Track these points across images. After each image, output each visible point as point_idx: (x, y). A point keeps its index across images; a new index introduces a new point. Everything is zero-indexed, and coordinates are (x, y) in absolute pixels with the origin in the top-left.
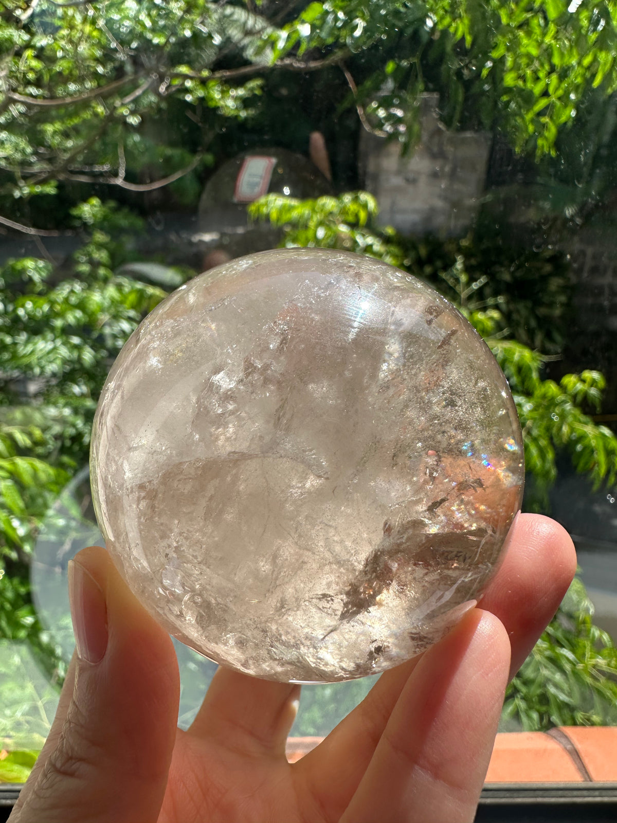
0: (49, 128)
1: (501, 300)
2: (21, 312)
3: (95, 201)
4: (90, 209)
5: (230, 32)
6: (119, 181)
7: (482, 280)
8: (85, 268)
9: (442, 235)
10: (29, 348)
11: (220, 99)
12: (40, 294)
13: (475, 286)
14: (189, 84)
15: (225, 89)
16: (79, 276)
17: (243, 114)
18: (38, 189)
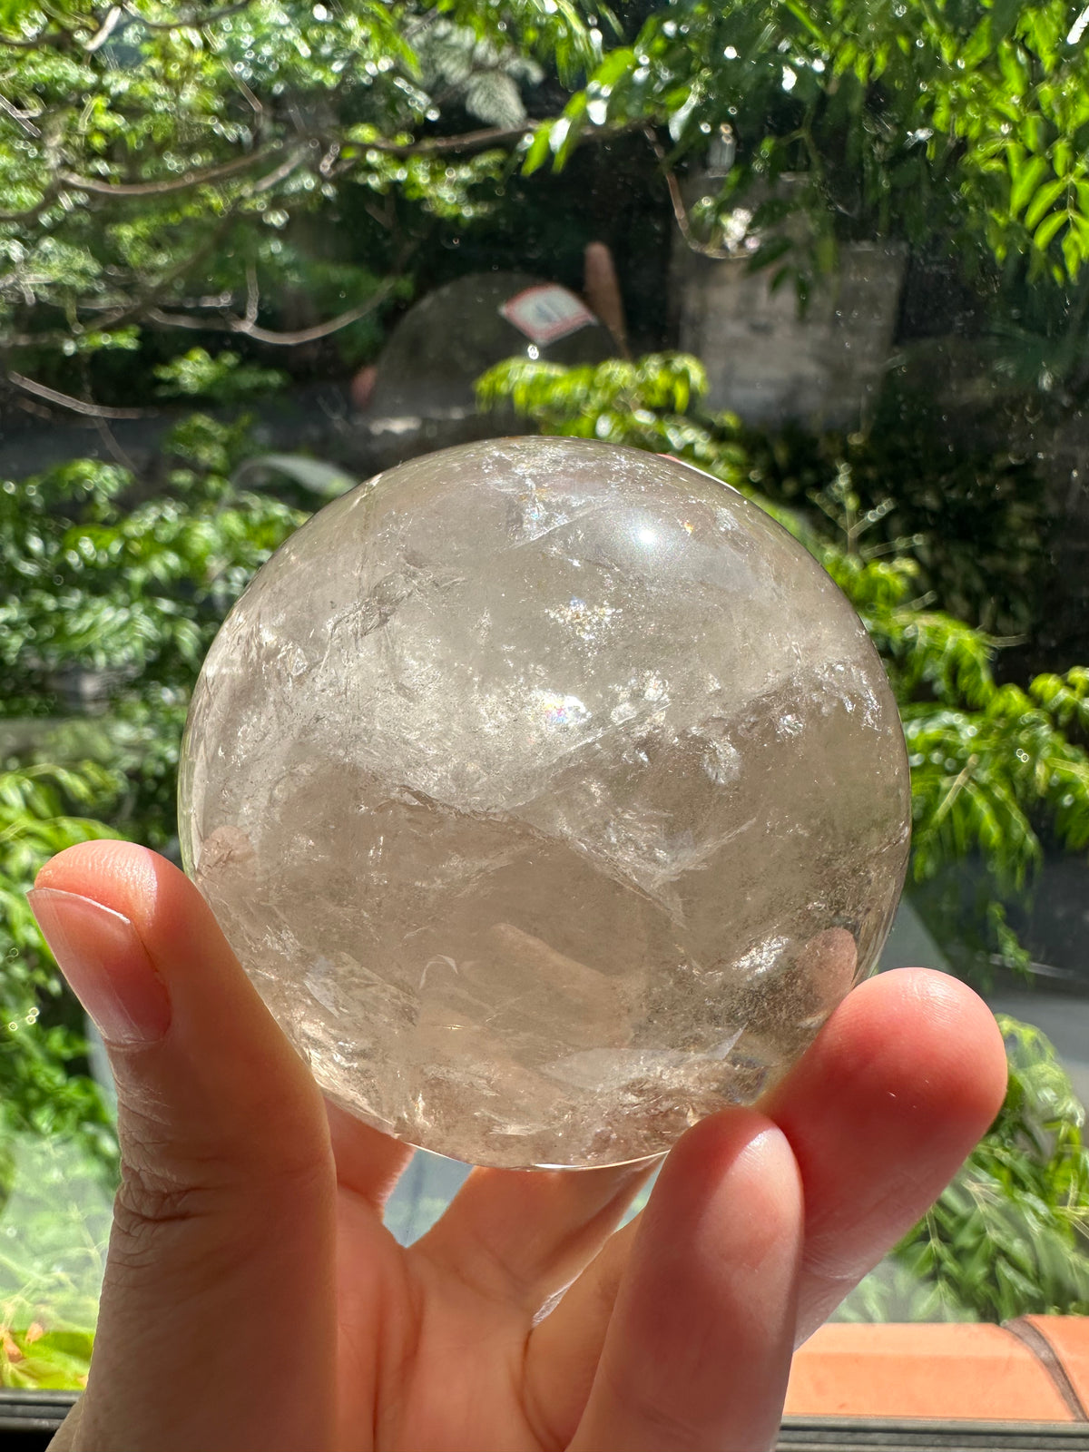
0: (127, 232)
1: (919, 540)
2: (73, 559)
3: (200, 355)
4: (194, 370)
5: (444, 65)
6: (247, 327)
7: (883, 505)
8: (183, 478)
9: (815, 425)
10: (86, 621)
11: (427, 185)
12: (106, 523)
13: (872, 517)
14: (373, 158)
15: (437, 167)
16: (173, 493)
17: (468, 212)
18: (105, 340)
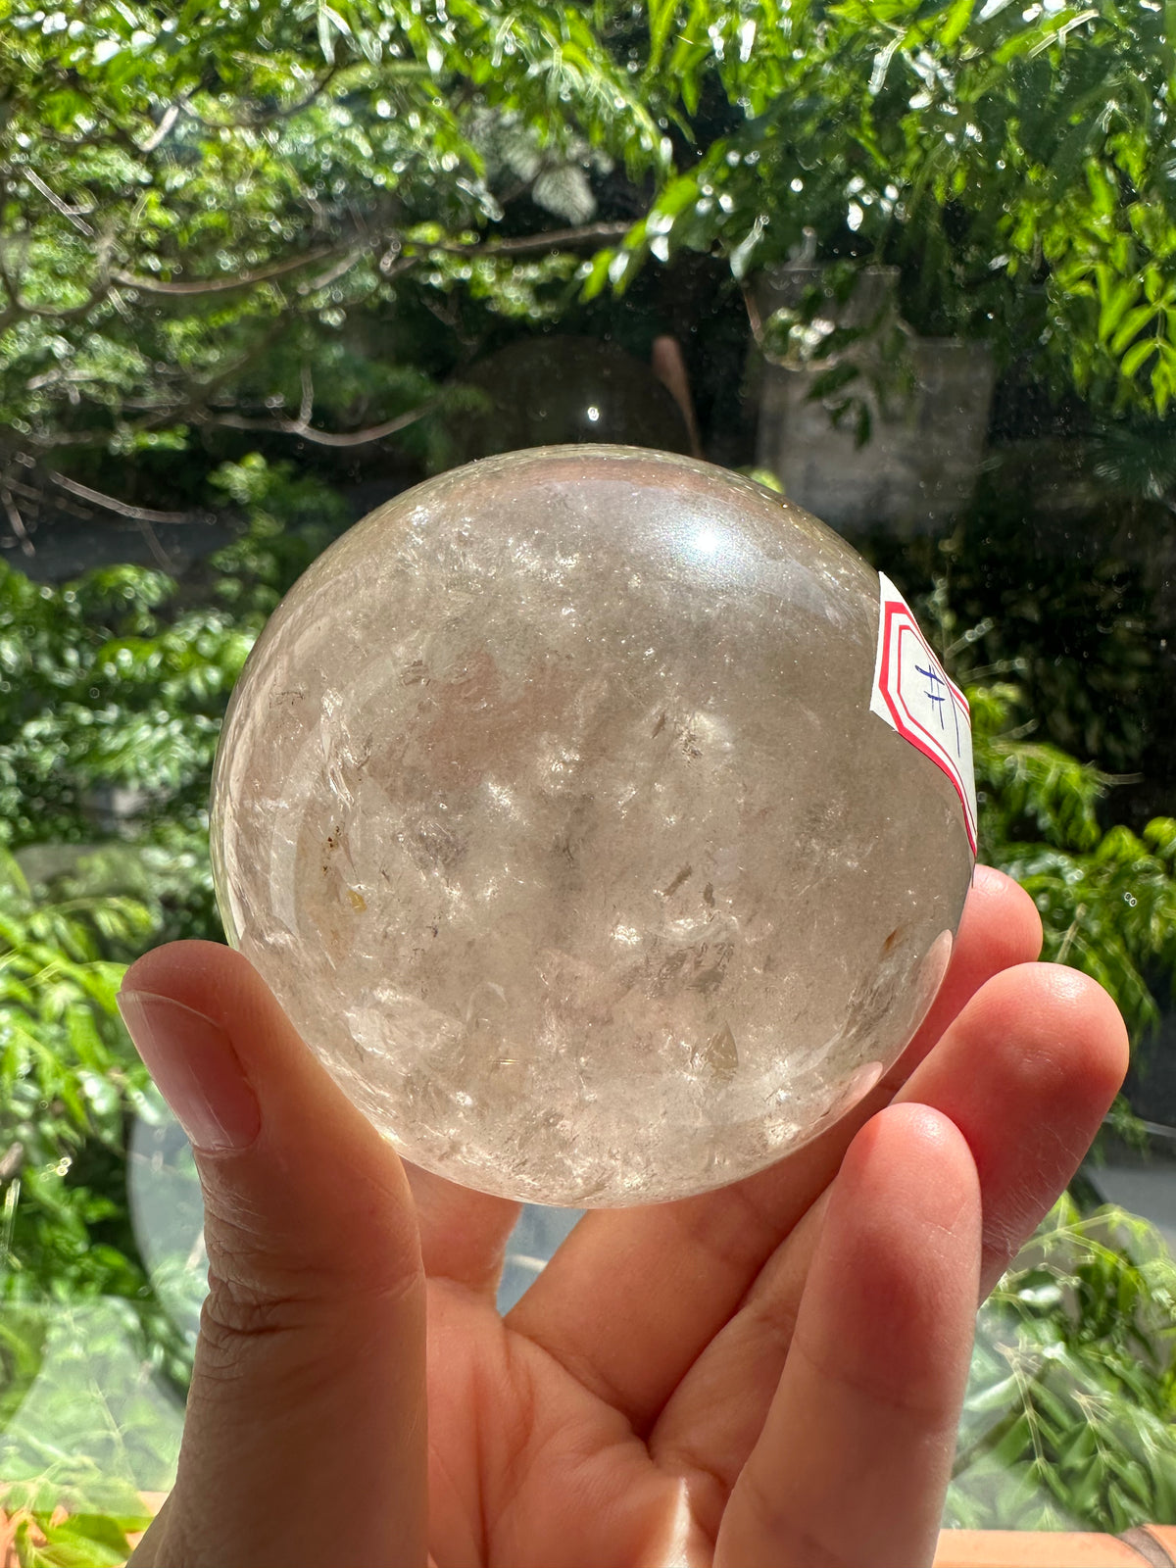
0: (177, 330)
1: (1020, 664)
2: (110, 670)
3: (256, 461)
4: (244, 476)
5: (510, 155)
6: (301, 428)
7: (983, 625)
8: (229, 587)
9: (905, 532)
10: (121, 740)
11: (493, 284)
12: (145, 636)
13: (969, 636)
14: (438, 257)
15: (504, 266)
16: (219, 603)
17: (536, 313)
18: (153, 441)
